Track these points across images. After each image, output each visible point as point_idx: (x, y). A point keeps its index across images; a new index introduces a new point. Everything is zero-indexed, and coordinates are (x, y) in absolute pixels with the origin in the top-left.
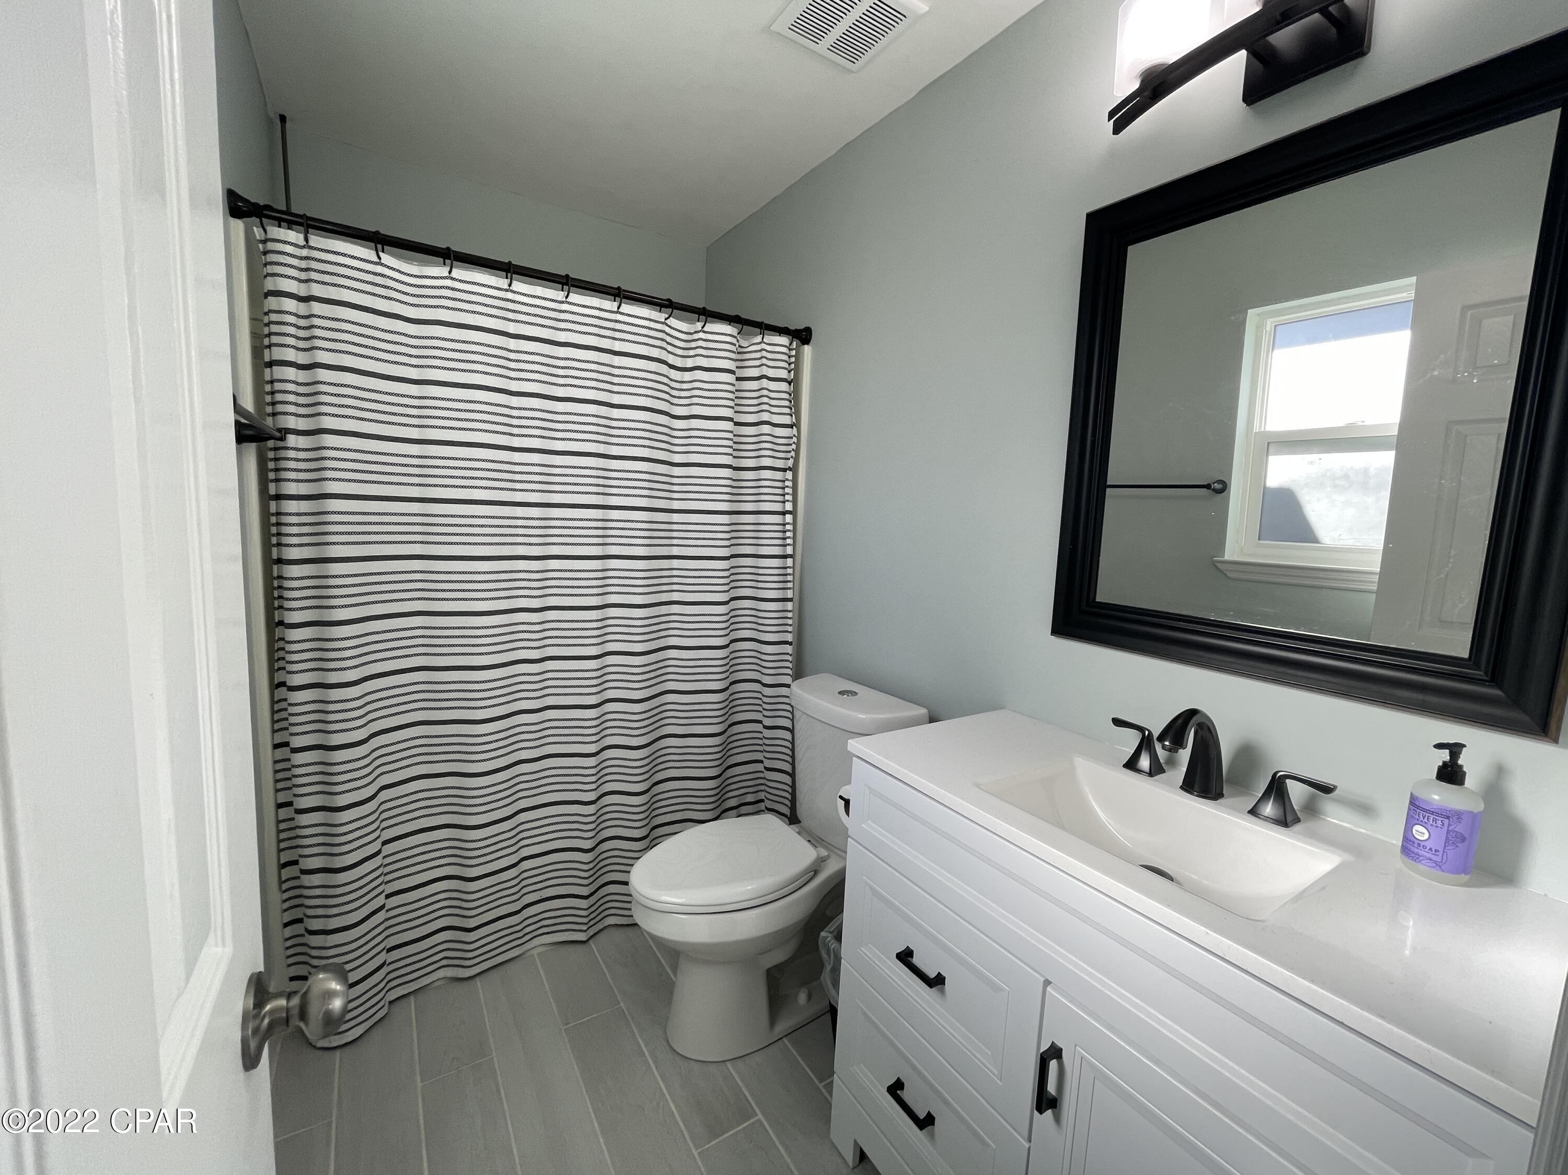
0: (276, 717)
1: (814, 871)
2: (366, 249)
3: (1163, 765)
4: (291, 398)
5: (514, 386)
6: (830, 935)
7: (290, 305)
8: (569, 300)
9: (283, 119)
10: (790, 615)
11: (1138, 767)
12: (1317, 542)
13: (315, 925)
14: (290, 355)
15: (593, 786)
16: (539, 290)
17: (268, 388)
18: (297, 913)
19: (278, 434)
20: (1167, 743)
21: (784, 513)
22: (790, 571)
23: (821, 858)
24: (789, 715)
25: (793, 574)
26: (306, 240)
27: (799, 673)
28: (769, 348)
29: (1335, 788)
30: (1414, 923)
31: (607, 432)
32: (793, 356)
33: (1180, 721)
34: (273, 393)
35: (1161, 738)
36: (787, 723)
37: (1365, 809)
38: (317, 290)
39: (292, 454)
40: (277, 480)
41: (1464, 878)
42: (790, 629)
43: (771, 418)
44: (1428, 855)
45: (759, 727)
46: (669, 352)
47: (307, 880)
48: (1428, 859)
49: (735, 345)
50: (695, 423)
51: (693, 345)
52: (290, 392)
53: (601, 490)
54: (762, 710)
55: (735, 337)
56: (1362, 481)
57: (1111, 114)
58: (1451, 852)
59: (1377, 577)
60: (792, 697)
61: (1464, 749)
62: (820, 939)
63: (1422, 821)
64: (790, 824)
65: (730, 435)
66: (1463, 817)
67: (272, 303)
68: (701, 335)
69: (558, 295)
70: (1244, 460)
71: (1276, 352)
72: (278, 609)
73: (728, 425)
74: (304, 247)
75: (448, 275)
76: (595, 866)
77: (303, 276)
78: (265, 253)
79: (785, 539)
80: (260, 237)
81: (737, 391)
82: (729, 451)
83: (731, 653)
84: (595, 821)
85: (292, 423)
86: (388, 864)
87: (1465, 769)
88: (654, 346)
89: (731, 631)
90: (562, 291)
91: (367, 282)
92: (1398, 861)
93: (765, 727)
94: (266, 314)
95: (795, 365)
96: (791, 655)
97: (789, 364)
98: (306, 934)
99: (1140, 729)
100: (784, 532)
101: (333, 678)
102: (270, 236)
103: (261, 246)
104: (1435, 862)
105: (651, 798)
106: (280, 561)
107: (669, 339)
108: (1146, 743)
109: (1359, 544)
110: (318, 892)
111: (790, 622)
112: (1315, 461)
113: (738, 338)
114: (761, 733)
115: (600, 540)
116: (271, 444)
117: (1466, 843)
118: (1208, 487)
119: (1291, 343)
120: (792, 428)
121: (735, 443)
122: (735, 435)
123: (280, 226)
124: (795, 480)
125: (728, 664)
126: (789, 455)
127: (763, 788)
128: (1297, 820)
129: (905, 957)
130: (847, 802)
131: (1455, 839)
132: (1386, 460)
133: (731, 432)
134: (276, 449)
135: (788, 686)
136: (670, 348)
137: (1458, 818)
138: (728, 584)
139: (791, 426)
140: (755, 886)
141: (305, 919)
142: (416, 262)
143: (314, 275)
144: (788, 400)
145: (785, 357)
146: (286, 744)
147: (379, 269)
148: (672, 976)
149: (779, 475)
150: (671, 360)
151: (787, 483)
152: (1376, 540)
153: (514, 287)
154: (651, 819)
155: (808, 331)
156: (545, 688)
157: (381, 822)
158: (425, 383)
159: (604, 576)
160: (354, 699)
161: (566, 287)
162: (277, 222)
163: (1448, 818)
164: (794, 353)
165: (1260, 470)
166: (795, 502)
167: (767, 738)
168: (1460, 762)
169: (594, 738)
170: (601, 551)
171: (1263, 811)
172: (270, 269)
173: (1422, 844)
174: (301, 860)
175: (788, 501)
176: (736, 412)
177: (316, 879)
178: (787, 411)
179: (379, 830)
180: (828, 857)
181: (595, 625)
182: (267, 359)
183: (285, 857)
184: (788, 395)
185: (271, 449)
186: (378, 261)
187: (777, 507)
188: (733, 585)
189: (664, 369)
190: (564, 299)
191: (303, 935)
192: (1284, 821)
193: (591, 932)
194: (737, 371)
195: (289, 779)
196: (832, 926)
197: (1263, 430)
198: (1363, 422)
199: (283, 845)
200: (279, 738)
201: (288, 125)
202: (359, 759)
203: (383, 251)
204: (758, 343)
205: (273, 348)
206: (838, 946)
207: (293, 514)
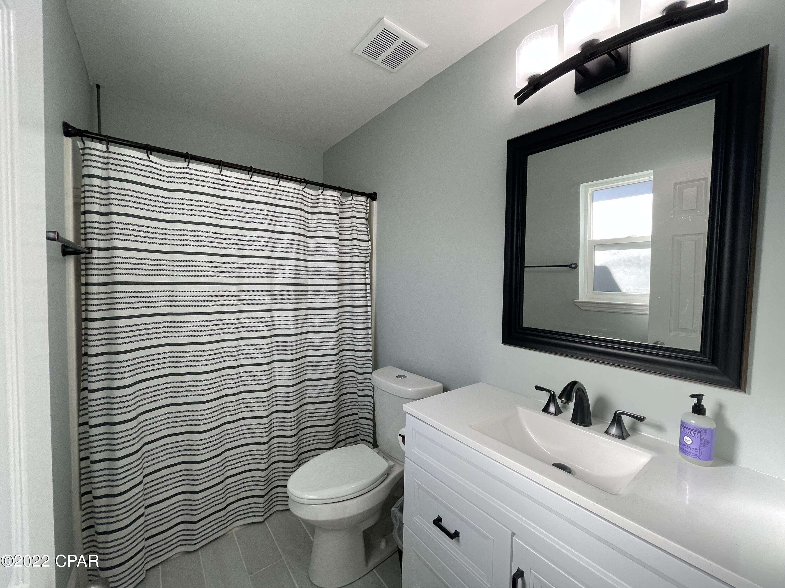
0: (81, 408)
1: (387, 473)
2: (142, 153)
3: (561, 409)
4: (96, 231)
5: (223, 223)
6: (396, 509)
7: (97, 182)
8: (252, 179)
9: (98, 87)
10: (370, 336)
11: (549, 411)
12: (621, 291)
13: (102, 529)
14: (96, 208)
15: (267, 434)
16: (236, 174)
17: (83, 225)
18: (90, 522)
19: (87, 251)
20: (563, 400)
21: (366, 284)
22: (369, 313)
23: (391, 466)
24: (371, 388)
25: (371, 315)
26: (108, 148)
27: (376, 367)
28: (356, 202)
29: (645, 418)
30: (689, 487)
31: (272, 245)
32: (368, 206)
33: (569, 388)
34: (85, 228)
35: (560, 397)
36: (370, 393)
37: (659, 428)
38: (112, 174)
39: (95, 261)
40: (86, 275)
41: (710, 462)
42: (370, 343)
43: (357, 237)
44: (693, 452)
45: (355, 396)
46: (305, 205)
47: (97, 503)
48: (692, 454)
49: (338, 201)
50: (319, 240)
51: (318, 201)
52: (95, 228)
53: (269, 275)
54: (357, 387)
55: (339, 197)
56: (637, 263)
57: (516, 96)
58: (703, 449)
59: (648, 307)
60: (373, 379)
61: (704, 397)
62: (392, 512)
63: (688, 434)
64: (373, 448)
65: (337, 246)
66: (707, 431)
67: (86, 181)
68: (321, 196)
69: (246, 177)
70: (584, 253)
71: (594, 203)
72: (84, 346)
73: (336, 241)
74: (106, 152)
75: (187, 166)
76: (268, 478)
77: (105, 166)
78: (83, 155)
79: (366, 297)
80: (81, 146)
81: (340, 223)
82: (337, 254)
83: (340, 357)
84: (268, 453)
85: (96, 244)
86: (147, 489)
87: (705, 407)
88: (297, 202)
89: (340, 346)
90: (249, 174)
91: (141, 170)
92: (678, 455)
93: (359, 396)
94: (83, 186)
95: (369, 211)
96: (371, 357)
97: (366, 210)
98: (96, 535)
99: (549, 391)
100: (366, 294)
101: (117, 384)
102: (86, 146)
103: (81, 151)
104: (696, 455)
105: (299, 438)
106: (86, 319)
107: (305, 198)
108: (552, 398)
109: (638, 293)
110: (104, 509)
111: (370, 340)
112: (616, 253)
113: (340, 198)
114: (357, 399)
115: (269, 302)
116: (83, 255)
117: (709, 444)
118: (569, 266)
119: (600, 199)
120: (369, 242)
121: (340, 249)
122: (339, 246)
123: (93, 141)
124: (371, 267)
125: (339, 363)
126: (367, 255)
127: (358, 428)
128: (628, 435)
129: (438, 522)
130: (403, 438)
131: (705, 443)
132: (647, 252)
133: (338, 244)
134: (86, 258)
135: (370, 373)
136: (305, 203)
137: (705, 432)
138: (338, 321)
139: (368, 241)
140: (356, 486)
141: (95, 526)
142: (170, 160)
143: (111, 167)
144: (366, 228)
145: (364, 207)
146: (87, 423)
147: (149, 163)
148: (312, 538)
149: (362, 265)
150: (306, 209)
151: (367, 269)
152: (646, 290)
153: (222, 173)
154: (299, 449)
155: (375, 194)
156: (239, 382)
157: (144, 464)
158: (174, 222)
159: (271, 319)
160: (129, 395)
161: (250, 173)
162: (91, 139)
163: (700, 432)
164: (368, 205)
165: (591, 258)
166: (371, 278)
167: (359, 402)
168: (702, 403)
169: (267, 408)
170: (270, 307)
171: (612, 431)
172: (86, 163)
173: (689, 446)
174: (93, 491)
175: (368, 278)
176: (340, 234)
177: (103, 502)
178: (366, 233)
179: (142, 469)
180: (394, 465)
181: (267, 346)
182: (82, 210)
183: (84, 490)
184: (366, 226)
185: (83, 258)
186: (148, 159)
187: (362, 281)
188: (340, 321)
189: (302, 213)
190: (250, 179)
191: (94, 535)
192: (622, 437)
193: (266, 516)
194: (340, 214)
195: (88, 443)
196: (398, 504)
197: (591, 239)
198: (635, 235)
199: (83, 483)
200: (82, 420)
201: (101, 89)
202: (131, 429)
203: (151, 154)
204: (349, 200)
205: (86, 204)
206: (401, 515)
207: (95, 294)
